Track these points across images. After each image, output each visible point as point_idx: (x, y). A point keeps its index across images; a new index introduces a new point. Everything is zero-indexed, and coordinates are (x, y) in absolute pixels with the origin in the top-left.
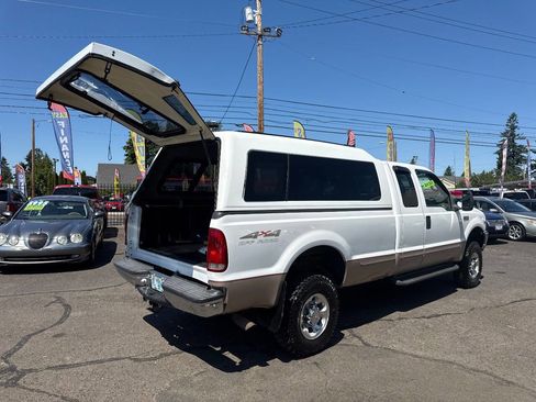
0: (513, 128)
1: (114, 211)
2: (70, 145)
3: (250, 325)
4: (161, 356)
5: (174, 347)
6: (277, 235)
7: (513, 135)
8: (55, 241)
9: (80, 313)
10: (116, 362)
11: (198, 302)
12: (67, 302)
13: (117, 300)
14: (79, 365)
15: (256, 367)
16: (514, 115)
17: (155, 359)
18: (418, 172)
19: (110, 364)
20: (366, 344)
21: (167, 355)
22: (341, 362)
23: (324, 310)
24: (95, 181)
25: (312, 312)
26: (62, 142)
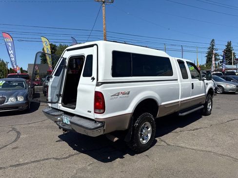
0: (213, 46)
1: (37, 85)
2: (14, 54)
3: (116, 139)
4: (70, 156)
5: (76, 151)
6: (128, 94)
7: (213, 49)
8: (10, 100)
9: (25, 136)
10: (47, 161)
11: (90, 129)
12: (18, 130)
13: (44, 128)
14: (27, 163)
15: (118, 159)
16: (213, 40)
17: (67, 158)
18: (187, 62)
19: (44, 162)
20: (168, 145)
21: (72, 155)
22: (159, 154)
23: (149, 129)
24: (27, 72)
25: (144, 131)
26: (10, 53)
